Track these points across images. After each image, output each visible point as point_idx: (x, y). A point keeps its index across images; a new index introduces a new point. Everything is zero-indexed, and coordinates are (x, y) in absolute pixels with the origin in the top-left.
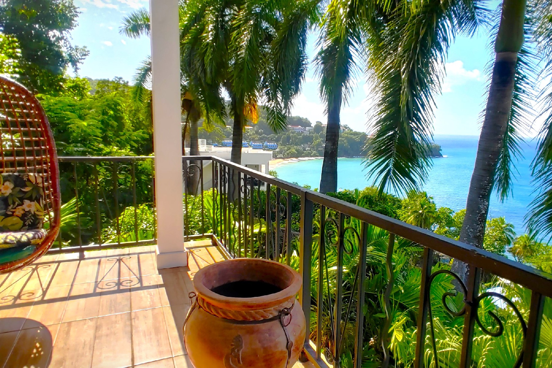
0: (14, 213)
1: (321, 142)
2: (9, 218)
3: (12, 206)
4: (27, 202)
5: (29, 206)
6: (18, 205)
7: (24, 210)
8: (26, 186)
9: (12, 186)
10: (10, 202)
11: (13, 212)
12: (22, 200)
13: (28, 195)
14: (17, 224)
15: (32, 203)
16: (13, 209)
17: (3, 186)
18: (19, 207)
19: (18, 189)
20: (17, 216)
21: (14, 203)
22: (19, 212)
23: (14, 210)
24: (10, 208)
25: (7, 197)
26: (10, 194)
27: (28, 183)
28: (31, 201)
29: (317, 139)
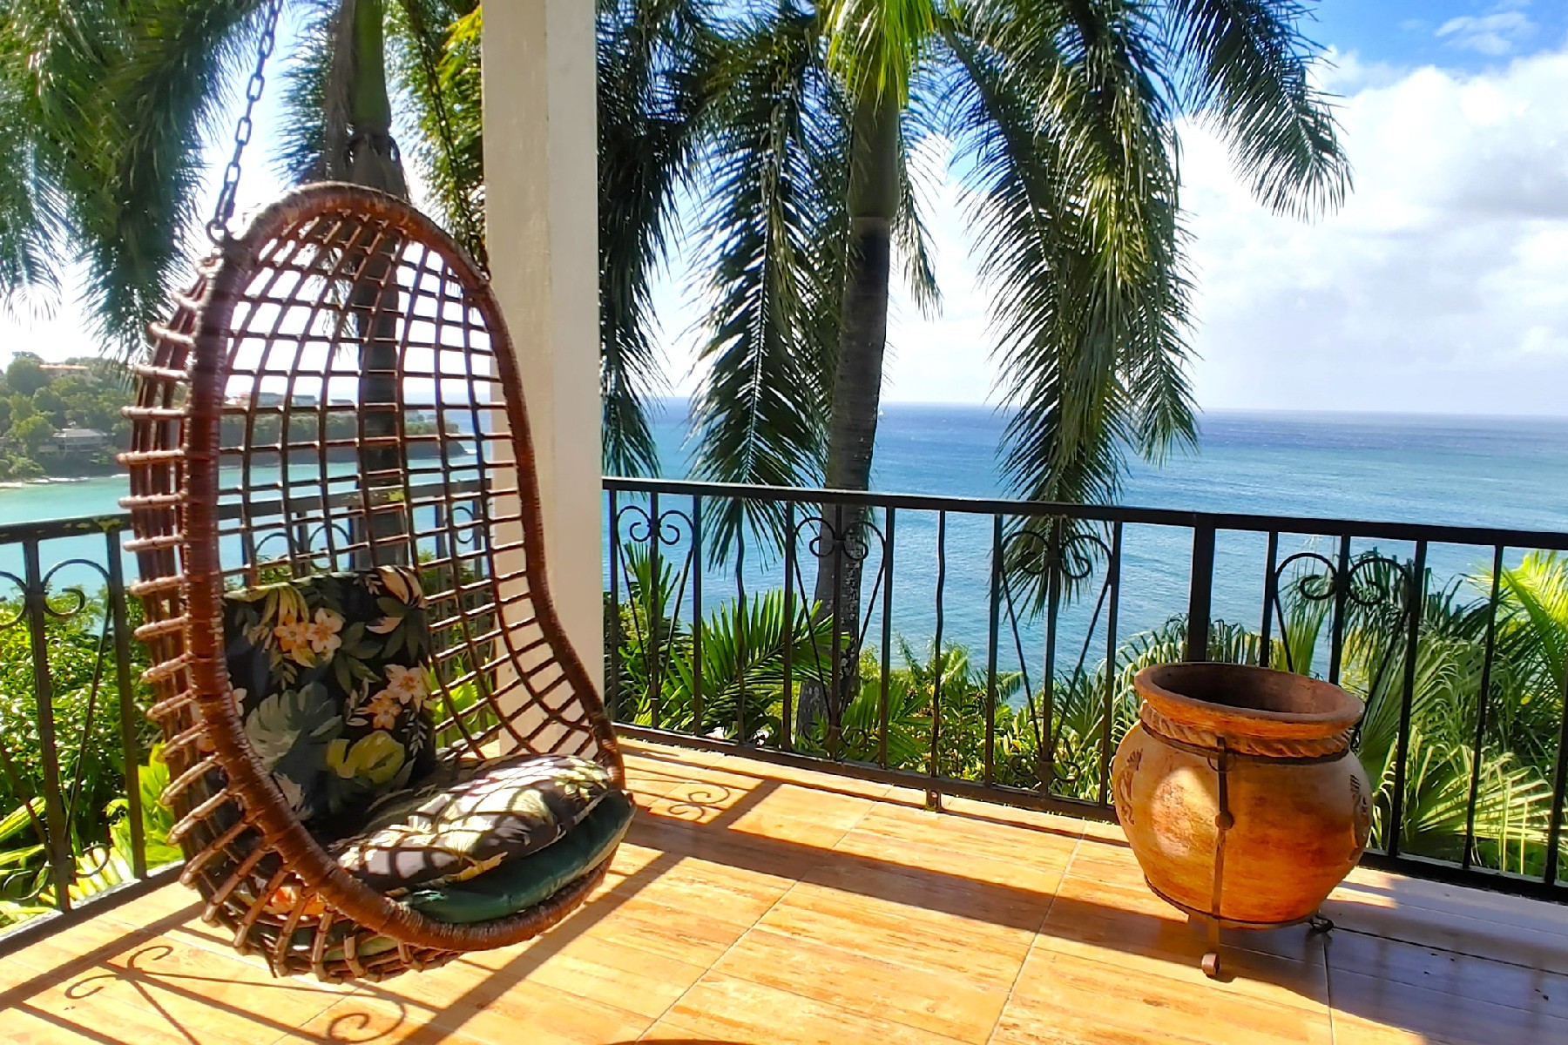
0: (376, 719)
1: (45, 426)
2: (365, 742)
3: (354, 695)
4: (397, 672)
5: (408, 684)
6: (375, 688)
7: (396, 701)
8: (383, 615)
9: (337, 623)
10: (344, 681)
11: (370, 717)
12: (378, 665)
13: (392, 648)
14: (390, 756)
15: (414, 670)
16: (362, 705)
17: (312, 626)
18: (378, 695)
19: (357, 629)
20: (383, 728)
21: (357, 684)
22: (386, 712)
23: (367, 710)
24: (352, 702)
25: (331, 668)
26: (336, 651)
27: (383, 603)
28: (408, 667)
29: (25, 413)
